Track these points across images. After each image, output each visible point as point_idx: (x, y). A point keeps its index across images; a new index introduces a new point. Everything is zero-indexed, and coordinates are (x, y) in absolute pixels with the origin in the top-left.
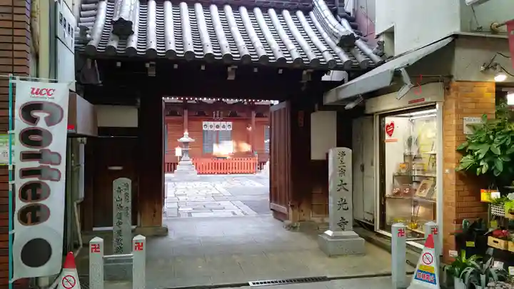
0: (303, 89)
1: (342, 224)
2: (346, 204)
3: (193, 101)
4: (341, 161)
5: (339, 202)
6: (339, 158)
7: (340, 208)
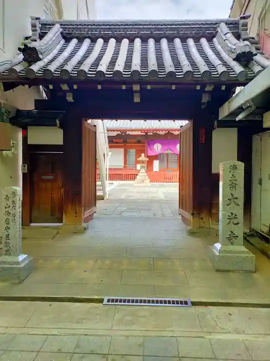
0: (203, 107)
1: (231, 238)
2: (236, 218)
3: (151, 134)
4: (233, 175)
5: (229, 216)
6: (230, 172)
7: (229, 222)
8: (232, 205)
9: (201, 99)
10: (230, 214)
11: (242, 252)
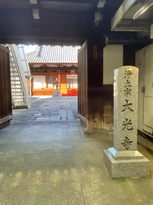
1: (127, 144)
2: (131, 124)
3: (62, 66)
4: (128, 81)
5: (124, 122)
6: (125, 78)
7: (124, 128)
8: (127, 110)
9: (94, 19)
10: (125, 120)
11: (137, 158)
